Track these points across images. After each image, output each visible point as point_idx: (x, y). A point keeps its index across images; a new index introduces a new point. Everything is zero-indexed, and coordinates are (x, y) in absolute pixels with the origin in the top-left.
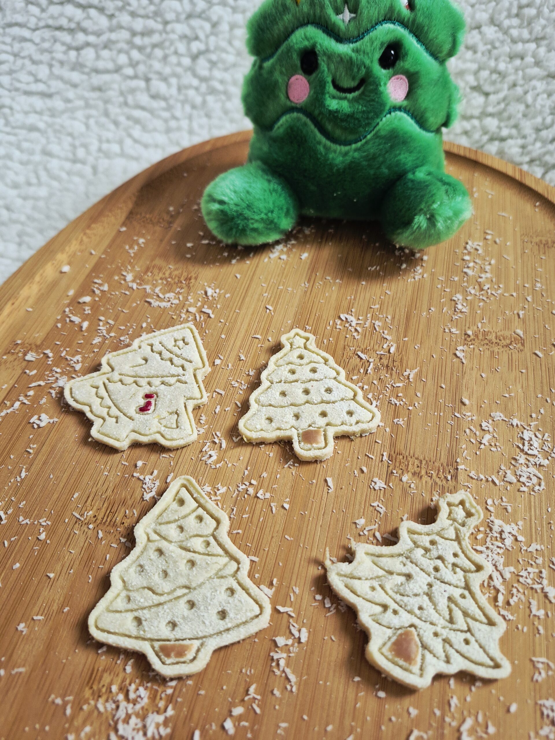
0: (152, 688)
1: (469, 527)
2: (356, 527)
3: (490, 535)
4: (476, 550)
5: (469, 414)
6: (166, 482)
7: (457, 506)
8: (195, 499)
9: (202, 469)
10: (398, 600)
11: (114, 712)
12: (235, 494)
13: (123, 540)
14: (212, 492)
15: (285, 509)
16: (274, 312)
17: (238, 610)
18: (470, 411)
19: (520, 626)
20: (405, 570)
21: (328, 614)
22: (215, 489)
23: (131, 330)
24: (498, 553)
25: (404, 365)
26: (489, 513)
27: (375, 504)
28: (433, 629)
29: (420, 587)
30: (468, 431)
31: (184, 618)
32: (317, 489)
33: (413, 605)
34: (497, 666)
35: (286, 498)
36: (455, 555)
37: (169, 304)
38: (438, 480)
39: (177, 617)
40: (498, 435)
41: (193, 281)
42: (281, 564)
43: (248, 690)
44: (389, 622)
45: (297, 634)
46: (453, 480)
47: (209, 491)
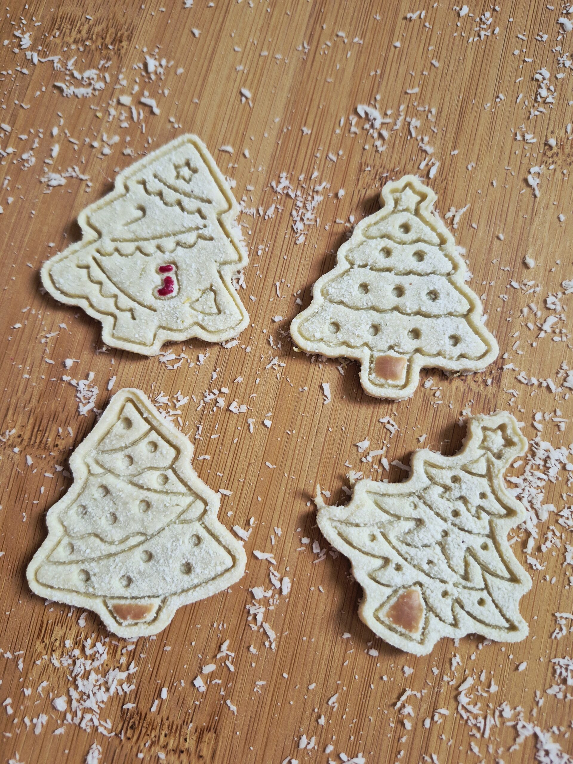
0: (110, 643)
1: (507, 461)
2: (358, 450)
3: (530, 463)
4: (509, 482)
5: (531, 283)
6: (107, 390)
7: (494, 431)
8: (146, 419)
9: (155, 369)
10: (403, 553)
11: (71, 668)
12: (201, 406)
13: (59, 468)
14: (170, 404)
15: (266, 426)
16: (254, 100)
17: (205, 564)
18: (534, 278)
19: (548, 578)
20: (415, 514)
21: (316, 561)
22: (173, 400)
23: (37, 140)
24: (538, 486)
25: (448, 200)
26: (535, 431)
27: (385, 420)
28: (443, 587)
29: (433, 537)
30: (526, 310)
31: (140, 573)
32: (309, 399)
33: (421, 560)
34: (513, 628)
35: (268, 413)
36: (483, 496)
37: (90, 90)
38: (473, 384)
39: (132, 572)
40: (568, 317)
41: (124, 43)
42: (260, 499)
43: (220, 647)
44: (389, 581)
45: (277, 584)
46: (494, 385)
47: (166, 402)
